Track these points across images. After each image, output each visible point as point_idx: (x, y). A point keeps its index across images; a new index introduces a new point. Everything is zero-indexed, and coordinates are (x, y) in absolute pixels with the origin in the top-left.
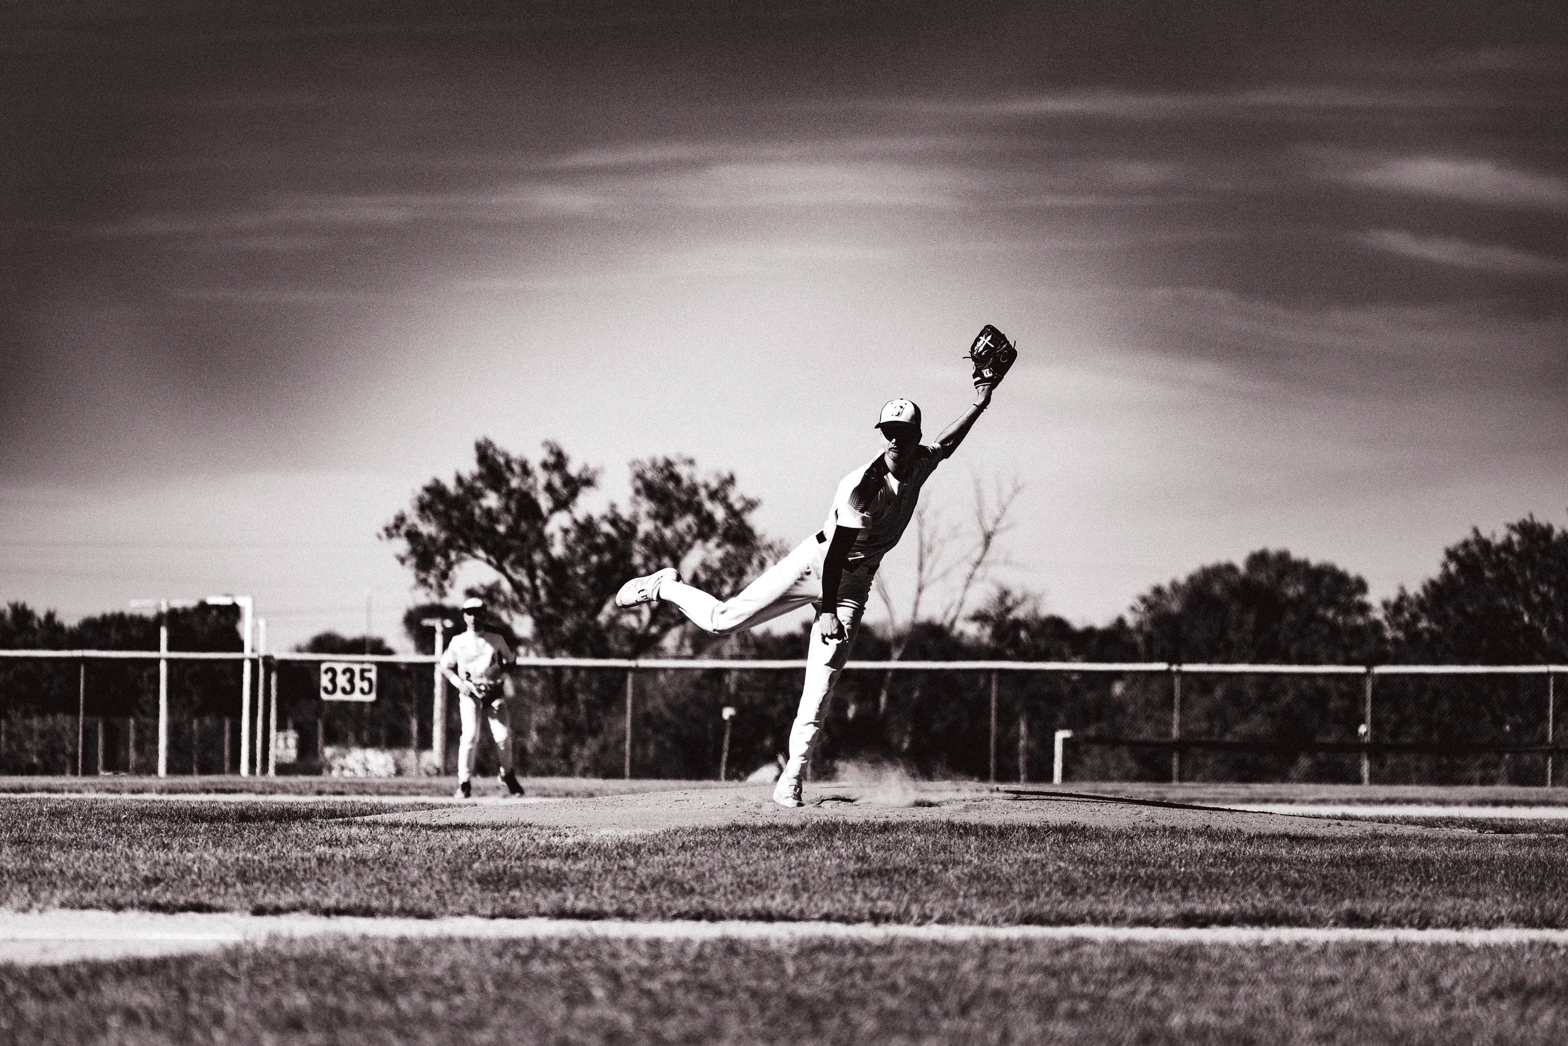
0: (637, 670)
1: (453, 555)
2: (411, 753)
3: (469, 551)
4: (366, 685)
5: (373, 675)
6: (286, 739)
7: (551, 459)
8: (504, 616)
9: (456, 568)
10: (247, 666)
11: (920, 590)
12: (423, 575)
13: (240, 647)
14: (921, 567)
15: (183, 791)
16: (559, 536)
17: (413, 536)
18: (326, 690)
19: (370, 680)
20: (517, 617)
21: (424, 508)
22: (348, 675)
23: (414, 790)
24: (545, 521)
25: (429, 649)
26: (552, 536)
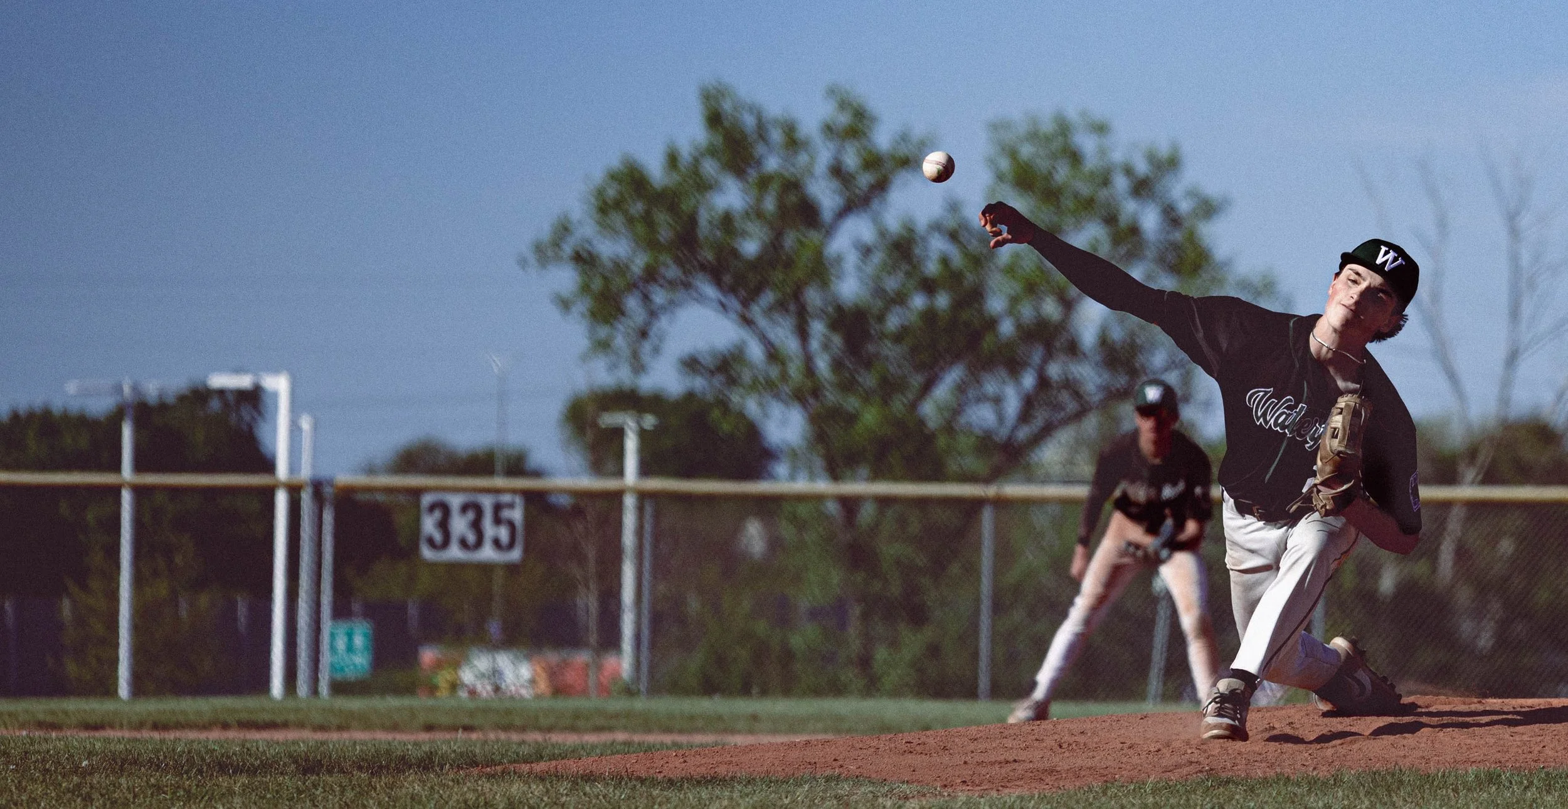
0: (1001, 504)
1: (659, 297)
2: (582, 657)
3: (687, 286)
4: (504, 533)
5: (517, 515)
6: (350, 636)
7: (844, 119)
8: (752, 407)
9: (663, 322)
10: (281, 500)
11: (1512, 358)
12: (603, 332)
13: (268, 466)
14: (1515, 314)
15: (179, 726)
16: (851, 259)
17: (584, 260)
18: (431, 542)
19: (511, 525)
20: (776, 409)
21: (605, 208)
22: (471, 515)
23: (601, 722)
24: (830, 231)
25: (610, 466)
26: (839, 259)
